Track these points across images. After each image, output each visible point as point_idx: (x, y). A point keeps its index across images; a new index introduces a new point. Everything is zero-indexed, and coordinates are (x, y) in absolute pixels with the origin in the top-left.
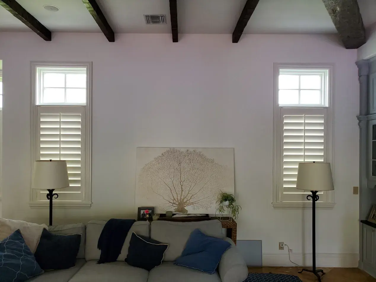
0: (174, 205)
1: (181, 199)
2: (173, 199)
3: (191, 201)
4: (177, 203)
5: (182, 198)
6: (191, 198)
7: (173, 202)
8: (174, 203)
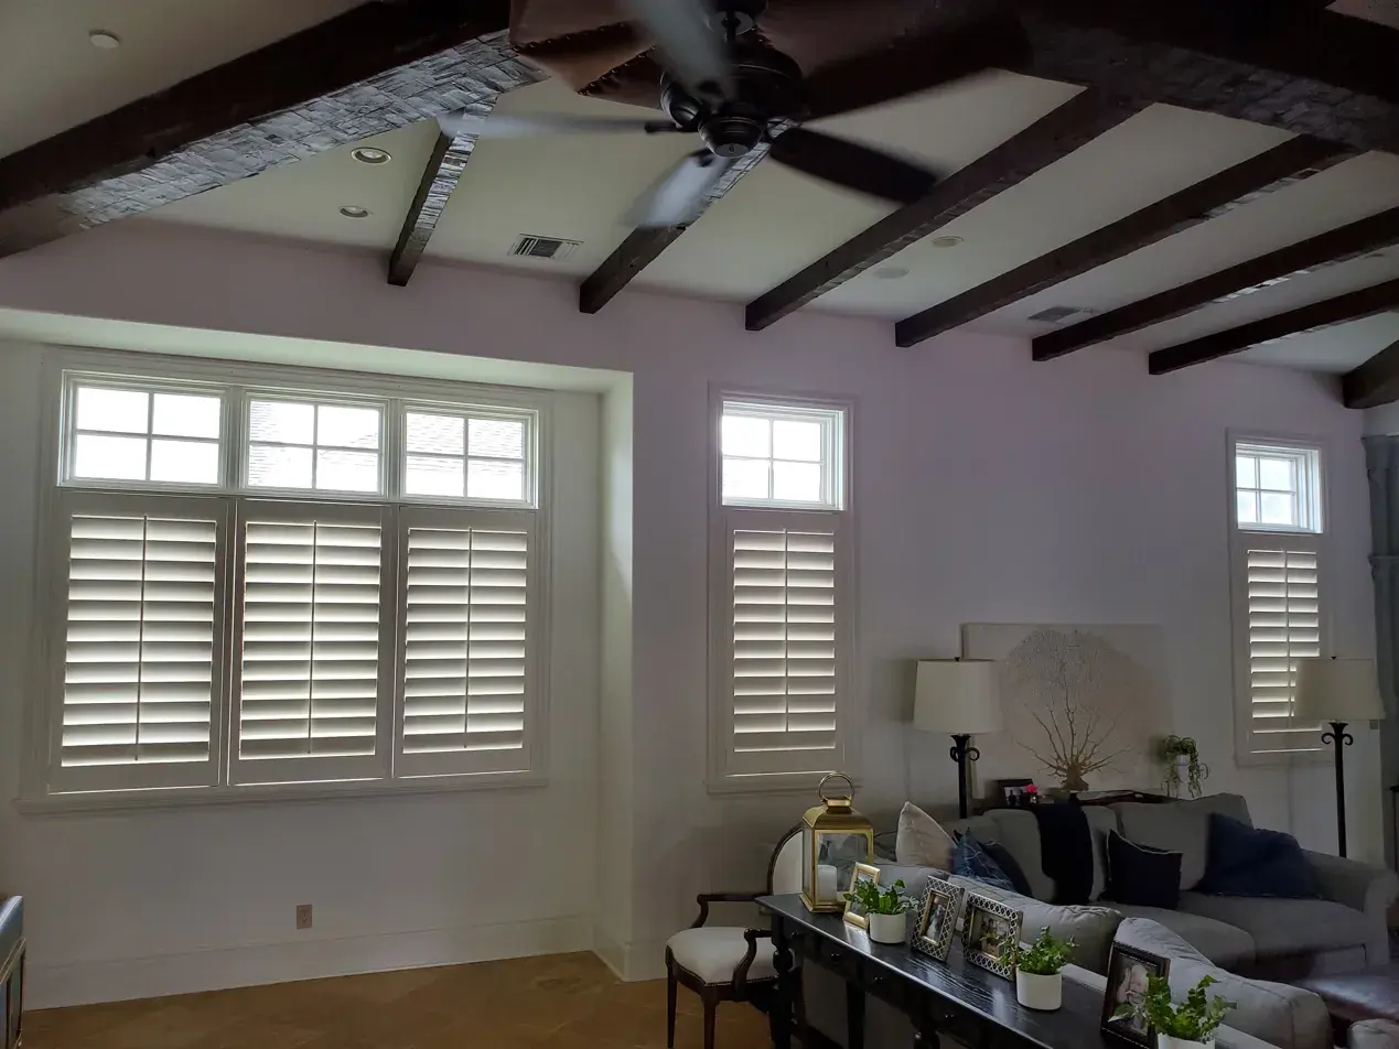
0: (1060, 772)
1: (1072, 755)
2: (1056, 757)
3: (1093, 760)
4: (1065, 767)
5: (1075, 753)
6: (1092, 753)
7: (1055, 765)
8: (1059, 768)
